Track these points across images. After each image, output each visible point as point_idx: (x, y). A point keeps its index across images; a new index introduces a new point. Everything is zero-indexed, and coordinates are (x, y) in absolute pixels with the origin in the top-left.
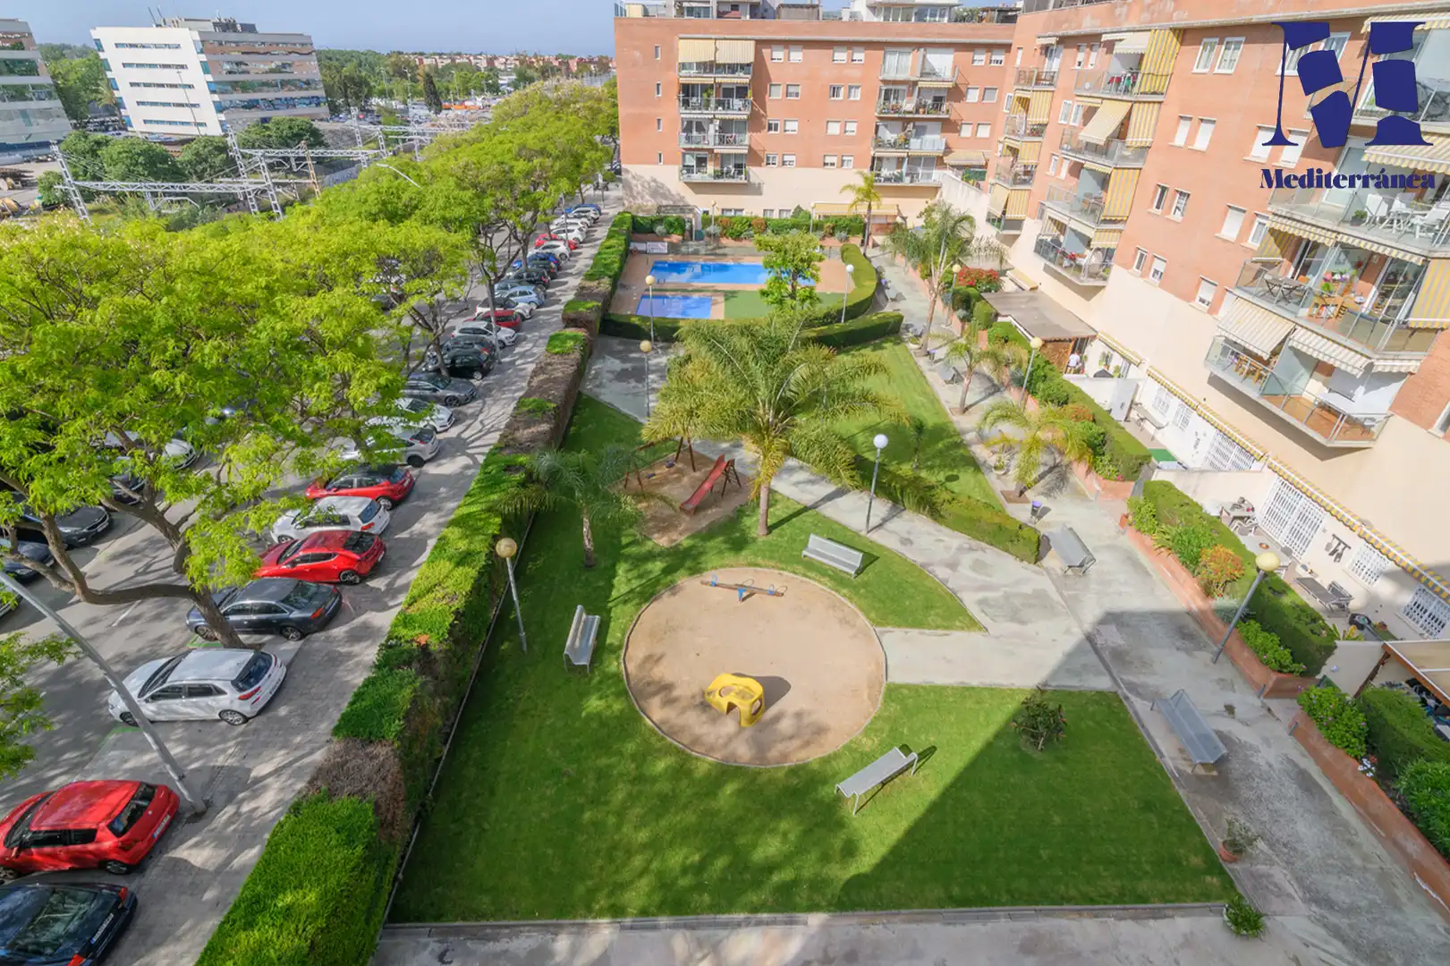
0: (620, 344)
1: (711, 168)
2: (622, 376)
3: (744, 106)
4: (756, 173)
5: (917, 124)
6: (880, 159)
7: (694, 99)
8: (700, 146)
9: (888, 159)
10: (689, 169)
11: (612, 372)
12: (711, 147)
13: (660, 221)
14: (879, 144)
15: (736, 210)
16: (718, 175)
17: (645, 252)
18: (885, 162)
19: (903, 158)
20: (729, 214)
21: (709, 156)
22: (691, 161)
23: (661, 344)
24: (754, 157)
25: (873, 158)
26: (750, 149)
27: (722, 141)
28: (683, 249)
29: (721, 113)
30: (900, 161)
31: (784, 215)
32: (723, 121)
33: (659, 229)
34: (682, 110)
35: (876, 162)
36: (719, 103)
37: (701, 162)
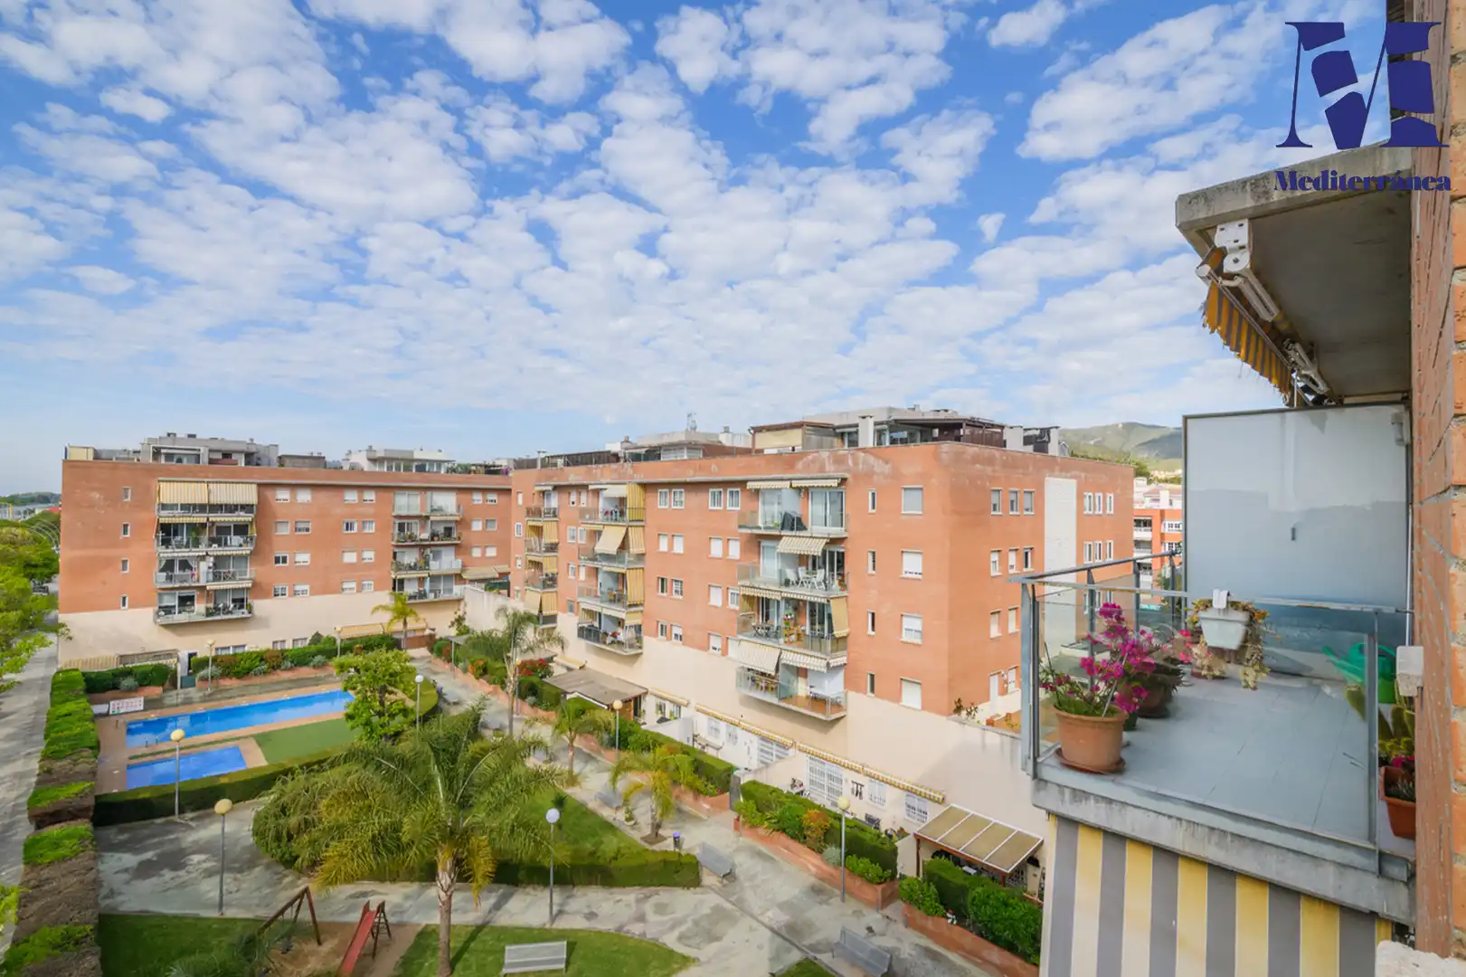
0: (122, 831)
1: (200, 607)
2: (145, 870)
3: (246, 542)
4: (261, 606)
5: (434, 549)
6: (402, 582)
7: (179, 538)
8: (186, 584)
9: (409, 579)
10: (168, 610)
11: (126, 870)
12: (202, 583)
13: (127, 673)
14: (399, 567)
15: (235, 647)
16: (209, 613)
17: (107, 715)
18: (406, 582)
19: (424, 578)
20: (224, 653)
21: (196, 593)
22: (172, 601)
23: (189, 815)
24: (258, 589)
25: (394, 581)
26: (255, 584)
27: (217, 577)
28: (168, 701)
29: (216, 550)
30: (421, 580)
31: (300, 645)
32: (217, 557)
33: (128, 682)
34: (162, 549)
35: (398, 584)
36: (212, 541)
37: (186, 601)
